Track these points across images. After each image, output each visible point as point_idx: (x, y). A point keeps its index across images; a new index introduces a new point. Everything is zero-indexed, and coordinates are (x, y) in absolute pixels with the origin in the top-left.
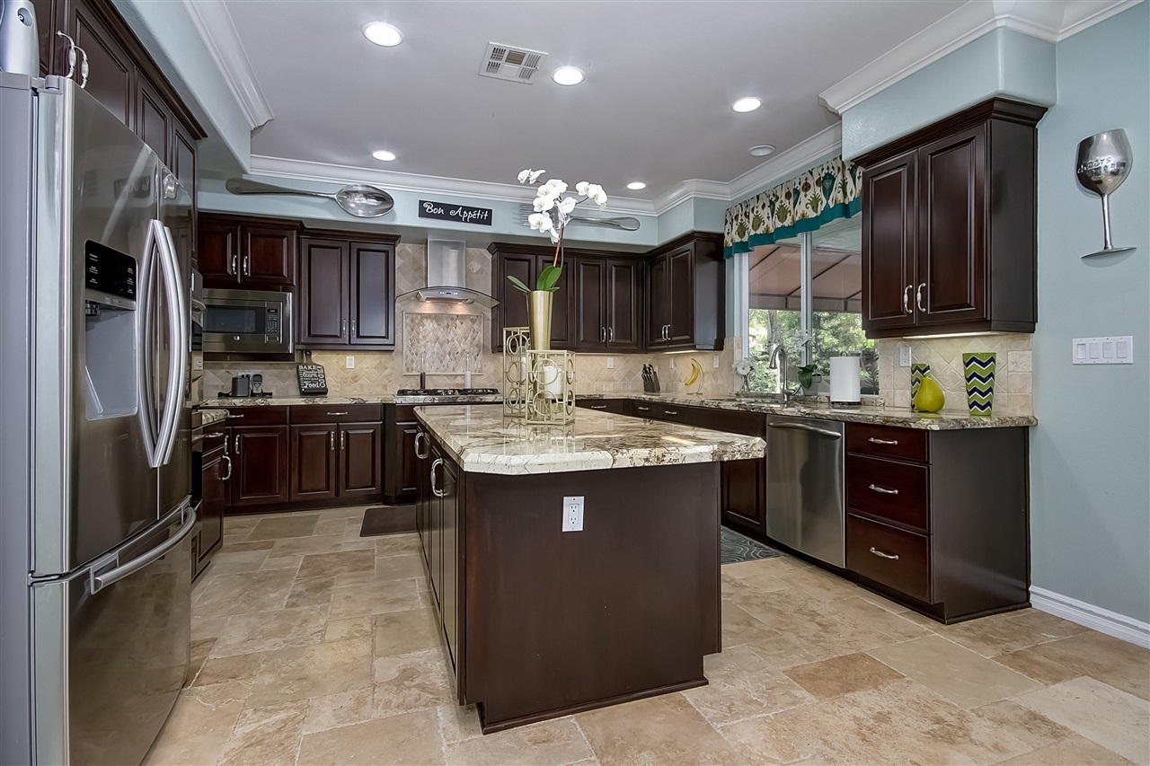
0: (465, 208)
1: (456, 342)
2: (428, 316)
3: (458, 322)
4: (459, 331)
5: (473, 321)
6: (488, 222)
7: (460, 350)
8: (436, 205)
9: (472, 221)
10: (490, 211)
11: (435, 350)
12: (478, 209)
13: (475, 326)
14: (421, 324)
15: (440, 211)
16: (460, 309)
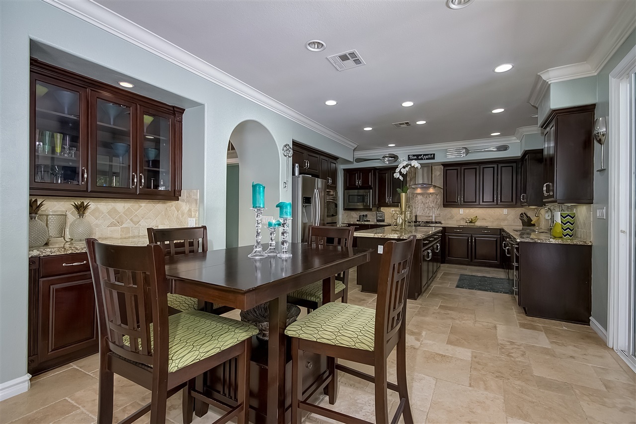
0: (424, 155)
1: (430, 203)
2: (419, 194)
3: (431, 196)
4: (431, 199)
5: (437, 195)
6: (433, 158)
7: (431, 206)
8: (414, 156)
9: (427, 159)
10: (434, 154)
11: (422, 206)
12: (429, 154)
13: (437, 197)
14: (416, 197)
15: (415, 157)
16: (431, 190)
